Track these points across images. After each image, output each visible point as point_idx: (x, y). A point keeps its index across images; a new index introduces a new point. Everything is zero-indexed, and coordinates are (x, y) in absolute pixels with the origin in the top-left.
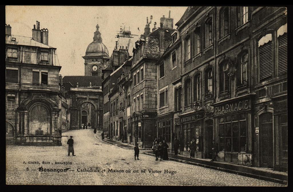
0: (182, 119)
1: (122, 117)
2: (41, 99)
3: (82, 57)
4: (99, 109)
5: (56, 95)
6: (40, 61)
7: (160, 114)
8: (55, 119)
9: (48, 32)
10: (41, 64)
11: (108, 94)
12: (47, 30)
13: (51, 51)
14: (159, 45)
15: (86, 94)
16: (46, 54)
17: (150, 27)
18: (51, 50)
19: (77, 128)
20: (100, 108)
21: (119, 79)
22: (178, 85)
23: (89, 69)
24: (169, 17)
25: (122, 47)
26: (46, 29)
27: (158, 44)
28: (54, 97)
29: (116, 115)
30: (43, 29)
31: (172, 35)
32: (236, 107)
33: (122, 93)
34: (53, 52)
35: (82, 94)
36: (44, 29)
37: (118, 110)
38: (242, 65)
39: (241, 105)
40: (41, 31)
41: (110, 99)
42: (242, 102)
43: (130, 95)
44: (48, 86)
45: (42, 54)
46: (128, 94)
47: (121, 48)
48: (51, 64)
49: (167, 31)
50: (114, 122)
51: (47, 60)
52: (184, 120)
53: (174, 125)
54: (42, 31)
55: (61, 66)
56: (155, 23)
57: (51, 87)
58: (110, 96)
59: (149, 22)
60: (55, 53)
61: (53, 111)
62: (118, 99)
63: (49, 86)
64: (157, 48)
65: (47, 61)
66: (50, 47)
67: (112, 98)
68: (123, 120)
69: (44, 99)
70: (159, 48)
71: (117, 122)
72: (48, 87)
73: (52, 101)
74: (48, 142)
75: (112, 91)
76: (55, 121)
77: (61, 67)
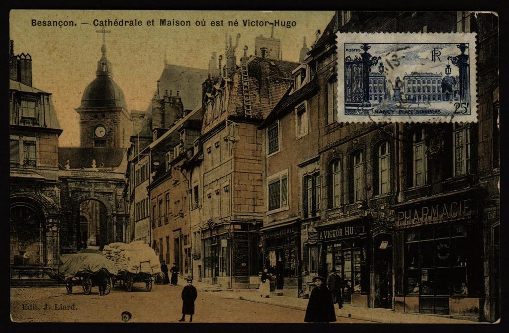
0: (323, 234)
1: (180, 229)
2: (25, 195)
3: (75, 109)
4: (115, 212)
5: (54, 187)
6: (20, 118)
7: (269, 223)
8: (53, 234)
9: (31, 60)
10: (22, 125)
11: (146, 183)
12: (28, 56)
13: (42, 99)
14: (259, 90)
15: (88, 182)
16: (32, 105)
17: (236, 54)
18: (42, 96)
19: (72, 250)
20: (117, 211)
21: (168, 155)
22: (310, 169)
23: (89, 133)
24: (272, 37)
25: (169, 92)
26: (28, 54)
27: (257, 89)
28: (48, 190)
29: (165, 224)
30: (21, 55)
31: (293, 72)
32: (445, 212)
33: (178, 183)
34: (46, 101)
35: (81, 182)
36: (23, 54)
37: (170, 215)
38: (454, 133)
39: (455, 209)
40: (16, 57)
41: (149, 194)
42: (459, 203)
43: (198, 186)
44: (36, 169)
45: (24, 103)
46: (194, 185)
47: (167, 93)
48: (41, 125)
49: (273, 63)
50: (161, 239)
51: (33, 117)
52: (328, 235)
53: (302, 244)
54: (18, 58)
55: (61, 128)
56: (246, 46)
57: (43, 171)
58: (150, 188)
59: (234, 44)
60: (48, 102)
61: (49, 217)
62: (169, 193)
63: (40, 168)
64: (255, 95)
65: (34, 119)
66: (39, 91)
67: (155, 192)
68: (181, 236)
69: (31, 193)
70: (258, 96)
71: (168, 238)
72: (38, 171)
73: (46, 198)
74: (40, 278)
75: (153, 178)
76: (53, 237)
77: (61, 131)
